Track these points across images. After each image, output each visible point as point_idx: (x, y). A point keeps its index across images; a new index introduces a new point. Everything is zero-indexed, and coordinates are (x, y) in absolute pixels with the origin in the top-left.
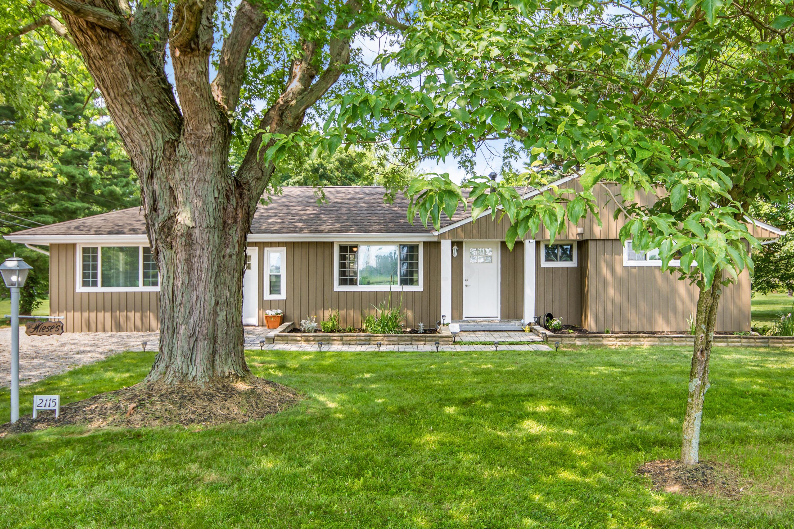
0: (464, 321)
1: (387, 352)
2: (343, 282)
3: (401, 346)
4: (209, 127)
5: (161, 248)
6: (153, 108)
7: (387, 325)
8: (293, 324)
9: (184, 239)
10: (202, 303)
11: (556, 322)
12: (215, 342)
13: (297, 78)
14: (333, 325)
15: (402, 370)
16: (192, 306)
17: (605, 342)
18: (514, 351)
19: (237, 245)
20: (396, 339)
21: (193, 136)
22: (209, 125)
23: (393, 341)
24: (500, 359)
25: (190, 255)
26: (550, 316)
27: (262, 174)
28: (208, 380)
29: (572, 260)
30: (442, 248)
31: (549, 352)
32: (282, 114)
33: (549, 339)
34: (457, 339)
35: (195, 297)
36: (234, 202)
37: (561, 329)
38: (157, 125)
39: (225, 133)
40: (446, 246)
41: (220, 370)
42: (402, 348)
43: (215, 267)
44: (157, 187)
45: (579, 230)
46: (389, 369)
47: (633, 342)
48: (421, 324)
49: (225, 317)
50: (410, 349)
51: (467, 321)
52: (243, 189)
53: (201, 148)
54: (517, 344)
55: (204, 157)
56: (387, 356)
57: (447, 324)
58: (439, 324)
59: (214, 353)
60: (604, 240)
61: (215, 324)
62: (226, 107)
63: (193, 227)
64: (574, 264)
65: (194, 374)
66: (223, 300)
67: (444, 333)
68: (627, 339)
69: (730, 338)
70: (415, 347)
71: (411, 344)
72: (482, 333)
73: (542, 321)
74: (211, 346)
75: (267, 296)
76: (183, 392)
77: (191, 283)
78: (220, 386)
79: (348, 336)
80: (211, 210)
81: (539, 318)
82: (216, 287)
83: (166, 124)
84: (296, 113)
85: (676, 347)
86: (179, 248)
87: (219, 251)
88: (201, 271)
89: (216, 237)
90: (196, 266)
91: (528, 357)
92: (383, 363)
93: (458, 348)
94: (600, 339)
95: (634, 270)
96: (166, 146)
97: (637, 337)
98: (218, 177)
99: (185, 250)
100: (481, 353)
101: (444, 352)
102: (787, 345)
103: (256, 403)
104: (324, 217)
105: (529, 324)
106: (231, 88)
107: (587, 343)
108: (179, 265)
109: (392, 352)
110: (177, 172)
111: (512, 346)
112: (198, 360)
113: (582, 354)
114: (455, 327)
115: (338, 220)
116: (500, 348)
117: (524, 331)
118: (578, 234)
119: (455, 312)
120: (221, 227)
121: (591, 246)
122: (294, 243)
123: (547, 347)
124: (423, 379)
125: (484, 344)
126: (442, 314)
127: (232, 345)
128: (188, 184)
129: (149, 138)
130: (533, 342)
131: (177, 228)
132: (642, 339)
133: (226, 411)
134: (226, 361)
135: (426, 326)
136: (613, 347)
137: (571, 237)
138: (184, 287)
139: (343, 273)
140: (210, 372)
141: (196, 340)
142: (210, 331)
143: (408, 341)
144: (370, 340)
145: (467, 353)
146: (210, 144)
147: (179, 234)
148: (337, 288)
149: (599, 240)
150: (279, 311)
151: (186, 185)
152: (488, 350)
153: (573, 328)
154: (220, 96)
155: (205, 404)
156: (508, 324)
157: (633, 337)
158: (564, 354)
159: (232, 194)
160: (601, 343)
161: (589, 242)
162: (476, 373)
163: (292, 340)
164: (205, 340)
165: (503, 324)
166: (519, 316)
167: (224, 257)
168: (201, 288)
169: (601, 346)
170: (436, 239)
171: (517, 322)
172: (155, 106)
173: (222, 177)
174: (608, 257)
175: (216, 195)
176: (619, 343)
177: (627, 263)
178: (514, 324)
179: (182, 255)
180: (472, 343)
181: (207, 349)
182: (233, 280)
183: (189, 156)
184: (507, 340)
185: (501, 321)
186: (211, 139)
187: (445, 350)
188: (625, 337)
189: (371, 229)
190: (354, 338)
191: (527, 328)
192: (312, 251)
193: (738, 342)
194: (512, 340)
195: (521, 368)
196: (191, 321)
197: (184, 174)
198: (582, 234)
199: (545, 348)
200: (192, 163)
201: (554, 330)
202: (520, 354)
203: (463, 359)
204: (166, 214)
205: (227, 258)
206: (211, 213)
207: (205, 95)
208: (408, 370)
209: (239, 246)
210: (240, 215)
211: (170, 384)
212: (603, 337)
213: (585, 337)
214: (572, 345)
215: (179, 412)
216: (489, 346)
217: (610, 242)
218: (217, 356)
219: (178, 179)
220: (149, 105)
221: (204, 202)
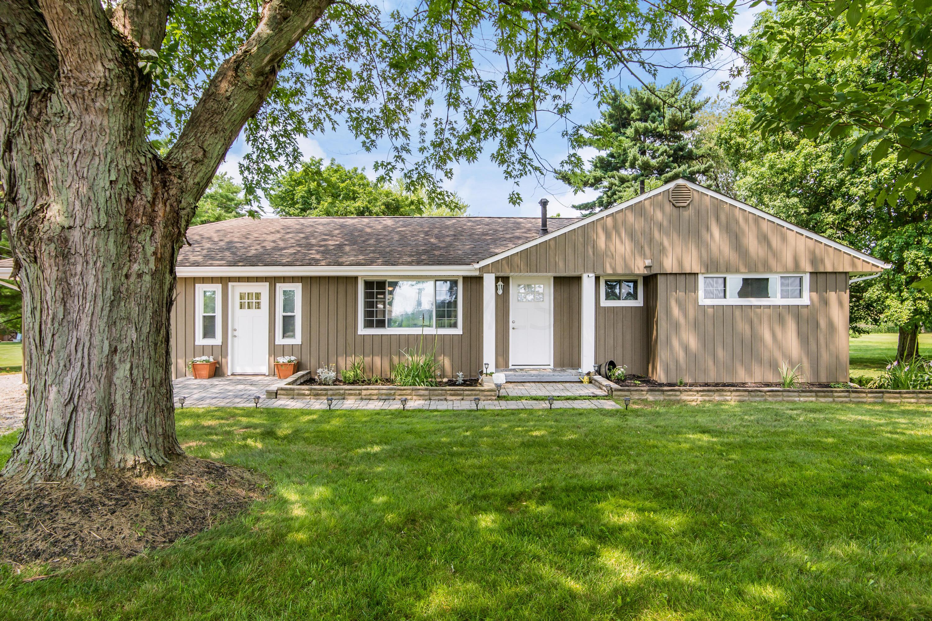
0: (511, 370)
1: (414, 411)
2: (369, 324)
3: (433, 402)
4: (100, 68)
5: (23, 261)
6: (16, 41)
7: (418, 376)
8: (310, 373)
9: (53, 246)
10: (86, 350)
11: (619, 371)
12: (111, 412)
13: (265, 20)
14: (356, 375)
15: (428, 440)
16: (69, 355)
17: (684, 397)
18: (574, 409)
19: (152, 259)
20: (426, 393)
21: (72, 81)
22: (99, 63)
23: (423, 395)
24: (556, 421)
25: (65, 272)
26: (612, 365)
27: (204, 155)
28: (93, 476)
29: (636, 299)
30: (485, 283)
31: (617, 411)
32: (238, 67)
33: (614, 393)
34: (503, 392)
35: (74, 341)
36: (148, 191)
37: (625, 380)
38: (21, 67)
39: (133, 83)
40: (489, 281)
41: (118, 457)
42: (434, 405)
43: (109, 293)
44: (16, 164)
45: (648, 262)
46: (410, 437)
47: (717, 398)
48: (461, 374)
49: (127, 373)
50: (443, 406)
51: (514, 370)
52: (170, 174)
53: (89, 102)
54: (575, 399)
55: (93, 117)
56: (413, 417)
57: (491, 374)
58: (481, 373)
59: (109, 429)
60: (676, 274)
61: (110, 383)
62: (138, 44)
63: (70, 228)
64: (639, 303)
65: (69, 465)
66: (125, 345)
67: (486, 386)
68: (711, 393)
69: (836, 392)
70: (451, 403)
71: (446, 400)
72: (533, 384)
73: (603, 370)
74: (103, 419)
75: (280, 340)
76: (43, 497)
77: (69, 318)
78: (113, 485)
79: (368, 389)
80: (102, 201)
81: (600, 367)
82: (112, 324)
83: (38, 66)
84: (259, 66)
85: (771, 402)
86: (47, 261)
87: (117, 267)
88: (84, 298)
89: (111, 245)
90: (78, 289)
91: (593, 418)
92: (405, 427)
93: (503, 405)
94: (678, 393)
95: (710, 310)
96: (35, 100)
97: (723, 390)
98: (121, 151)
99: (57, 265)
100: (531, 412)
101: (485, 410)
102: (906, 400)
103: (170, 513)
104: (347, 248)
105: (588, 374)
106: (147, 15)
107: (662, 398)
108: (48, 288)
109: (420, 411)
110: (47, 139)
111: (570, 402)
112: (78, 442)
113: (658, 414)
114: (500, 378)
115: (362, 252)
116: (557, 405)
117: (582, 382)
118: (646, 267)
119: (501, 359)
120: (122, 229)
121: (661, 282)
122: (311, 278)
123: (613, 403)
124: (452, 454)
125: (535, 399)
126: (485, 362)
127: (142, 417)
128: (64, 158)
129: (8, 87)
130: (595, 397)
131: (43, 227)
132: (729, 393)
133: (105, 534)
134: (131, 443)
135: (465, 376)
136: (694, 403)
137: (637, 272)
138: (56, 325)
139: (369, 314)
140: (101, 462)
141: (75, 409)
142: (102, 393)
143: (442, 395)
144: (394, 394)
145: (514, 412)
146: (104, 96)
147: (45, 237)
148: (362, 331)
149: (671, 274)
150: (293, 358)
151: (62, 161)
152: (541, 407)
153: (638, 378)
154: (129, 27)
155: (73, 520)
156: (562, 373)
157: (718, 391)
158: (636, 414)
159: (146, 179)
160: (678, 398)
161: (659, 276)
162: (526, 445)
163: (299, 394)
164: (91, 409)
165: (556, 374)
166: (576, 364)
167: (127, 276)
168: (84, 326)
169: (678, 402)
170: (477, 274)
171: (574, 372)
172: (20, 38)
173: (127, 151)
174: (681, 294)
175: (113, 178)
176: (700, 398)
177: (703, 301)
178: (570, 374)
179: (52, 273)
180: (519, 398)
181: (94, 425)
182: (144, 313)
183: (66, 113)
184: (563, 394)
185: (554, 370)
186: (105, 88)
187: (487, 407)
188: (709, 391)
189: (401, 260)
190: (375, 392)
191: (586, 379)
192: (333, 288)
193: (846, 397)
194: (569, 394)
195: (586, 436)
196: (68, 379)
197: (59, 141)
198: (650, 267)
199: (609, 405)
200: (72, 124)
201: (618, 381)
202: (580, 414)
203: (510, 421)
204: (29, 207)
205: (133, 279)
206: (102, 205)
207: (86, 12)
208: (434, 439)
209: (159, 260)
210: (161, 213)
211: (29, 482)
212: (680, 391)
213: (658, 391)
214: (643, 400)
215: (21, 537)
216: (542, 402)
217: (683, 277)
218: (114, 435)
219: (49, 150)
220: (11, 36)
221: (91, 188)
